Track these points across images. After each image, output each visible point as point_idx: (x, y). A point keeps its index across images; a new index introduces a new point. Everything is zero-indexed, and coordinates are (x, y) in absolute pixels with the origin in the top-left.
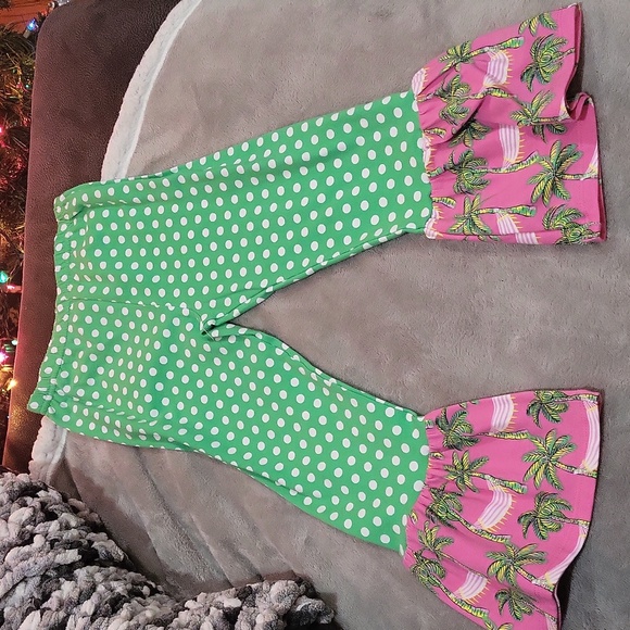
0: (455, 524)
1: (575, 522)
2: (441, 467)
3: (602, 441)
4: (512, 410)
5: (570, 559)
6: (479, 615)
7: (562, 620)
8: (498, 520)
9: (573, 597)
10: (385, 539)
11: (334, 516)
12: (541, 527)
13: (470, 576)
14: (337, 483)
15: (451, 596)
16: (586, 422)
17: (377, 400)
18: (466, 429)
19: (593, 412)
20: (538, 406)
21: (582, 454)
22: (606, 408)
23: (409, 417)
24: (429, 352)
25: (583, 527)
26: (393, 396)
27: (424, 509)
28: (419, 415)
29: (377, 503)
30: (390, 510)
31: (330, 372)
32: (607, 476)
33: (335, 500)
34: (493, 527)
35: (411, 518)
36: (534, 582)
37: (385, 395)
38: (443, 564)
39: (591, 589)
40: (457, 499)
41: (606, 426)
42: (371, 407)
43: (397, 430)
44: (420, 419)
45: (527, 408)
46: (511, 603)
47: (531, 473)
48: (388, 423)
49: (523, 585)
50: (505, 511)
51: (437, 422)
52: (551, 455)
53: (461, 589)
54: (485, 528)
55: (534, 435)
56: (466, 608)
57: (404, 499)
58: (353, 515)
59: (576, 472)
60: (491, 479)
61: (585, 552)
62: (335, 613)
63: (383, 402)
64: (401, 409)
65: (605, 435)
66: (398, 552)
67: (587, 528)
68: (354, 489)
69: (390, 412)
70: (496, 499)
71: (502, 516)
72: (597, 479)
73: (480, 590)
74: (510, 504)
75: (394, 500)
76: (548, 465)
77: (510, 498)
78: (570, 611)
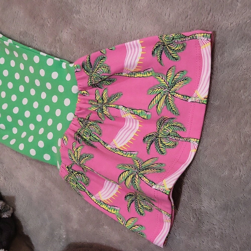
0: (96, 144)
1: (188, 140)
2: (87, 102)
3: (212, 74)
4: (141, 52)
5: (183, 169)
6: (113, 212)
7: (175, 214)
8: (128, 140)
9: (184, 198)
10: (47, 157)
11: (13, 142)
12: (161, 145)
13: (107, 183)
14: (15, 117)
15: (93, 198)
16: (200, 58)
17: (41, 53)
18: (105, 70)
19: (206, 49)
20: (161, 48)
21: (196, 85)
22: (217, 46)
23: (64, 65)
24: (78, 12)
25: (194, 143)
26: (53, 50)
27: (73, 134)
28: (71, 63)
29: (41, 131)
30: (50, 136)
31: (9, 35)
32: (215, 103)
33: (15, 131)
34: (125, 146)
35: (63, 140)
36: (154, 187)
37: (47, 50)
38: (87, 174)
39: (198, 191)
40: (98, 125)
41: (216, 61)
42: (36, 59)
43: (55, 75)
44: (71, 65)
45: (152, 50)
46: (136, 203)
47: (154, 103)
48: (49, 70)
49: (146, 189)
50: (134, 133)
51: (83, 66)
52: (170, 87)
53: (100, 193)
54: (118, 146)
55: (158, 72)
56: (104, 206)
57: (59, 127)
58: (25, 140)
59: (190, 100)
60: (123, 109)
61: (195, 163)
62: (14, 210)
63: (45, 55)
64: (59, 59)
65: (215, 69)
66: (56, 167)
67: (196, 144)
68: (27, 122)
69: (50, 62)
70: (127, 124)
71: (131, 137)
72: (207, 105)
73: (114, 193)
74: (137, 128)
75: (53, 128)
76: (167, 96)
77: (138, 124)
78: (181, 208)
